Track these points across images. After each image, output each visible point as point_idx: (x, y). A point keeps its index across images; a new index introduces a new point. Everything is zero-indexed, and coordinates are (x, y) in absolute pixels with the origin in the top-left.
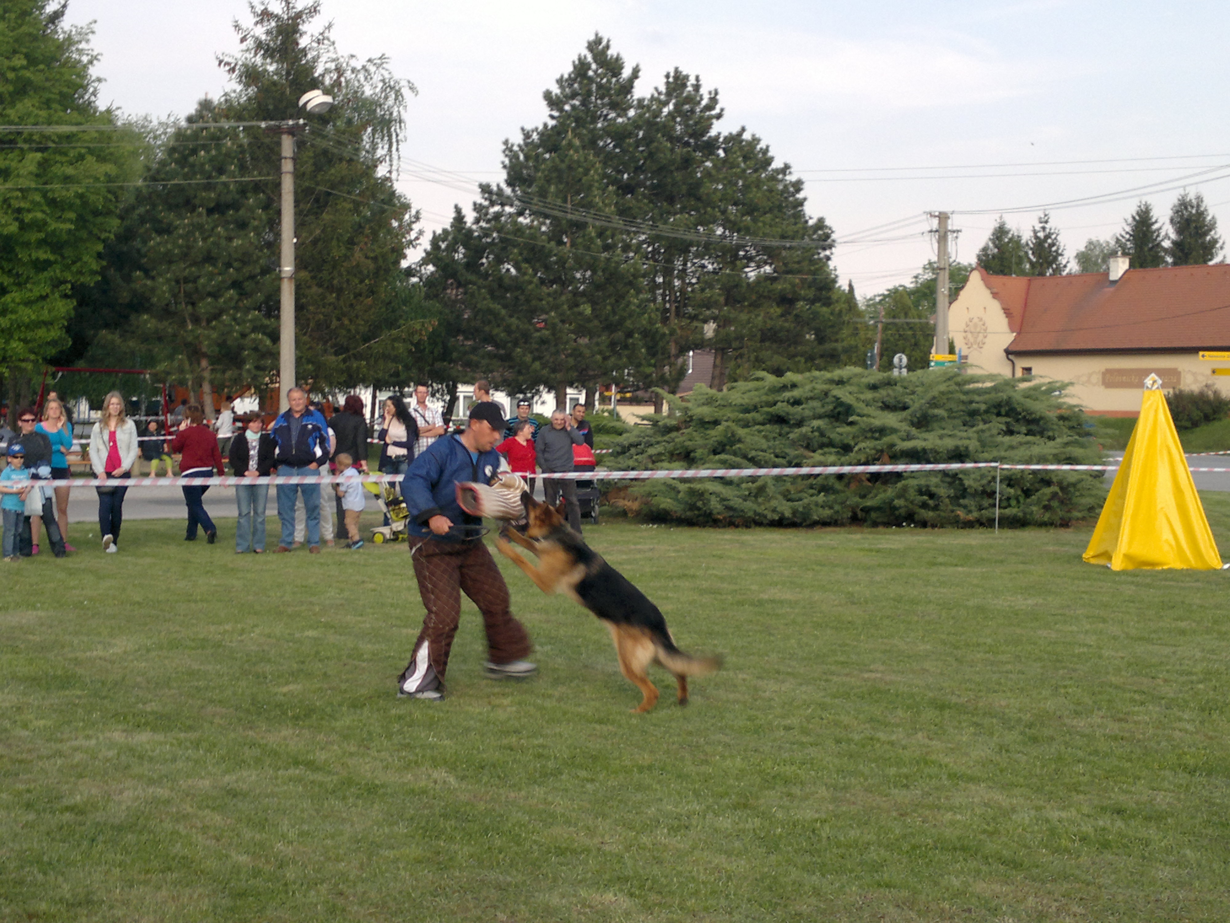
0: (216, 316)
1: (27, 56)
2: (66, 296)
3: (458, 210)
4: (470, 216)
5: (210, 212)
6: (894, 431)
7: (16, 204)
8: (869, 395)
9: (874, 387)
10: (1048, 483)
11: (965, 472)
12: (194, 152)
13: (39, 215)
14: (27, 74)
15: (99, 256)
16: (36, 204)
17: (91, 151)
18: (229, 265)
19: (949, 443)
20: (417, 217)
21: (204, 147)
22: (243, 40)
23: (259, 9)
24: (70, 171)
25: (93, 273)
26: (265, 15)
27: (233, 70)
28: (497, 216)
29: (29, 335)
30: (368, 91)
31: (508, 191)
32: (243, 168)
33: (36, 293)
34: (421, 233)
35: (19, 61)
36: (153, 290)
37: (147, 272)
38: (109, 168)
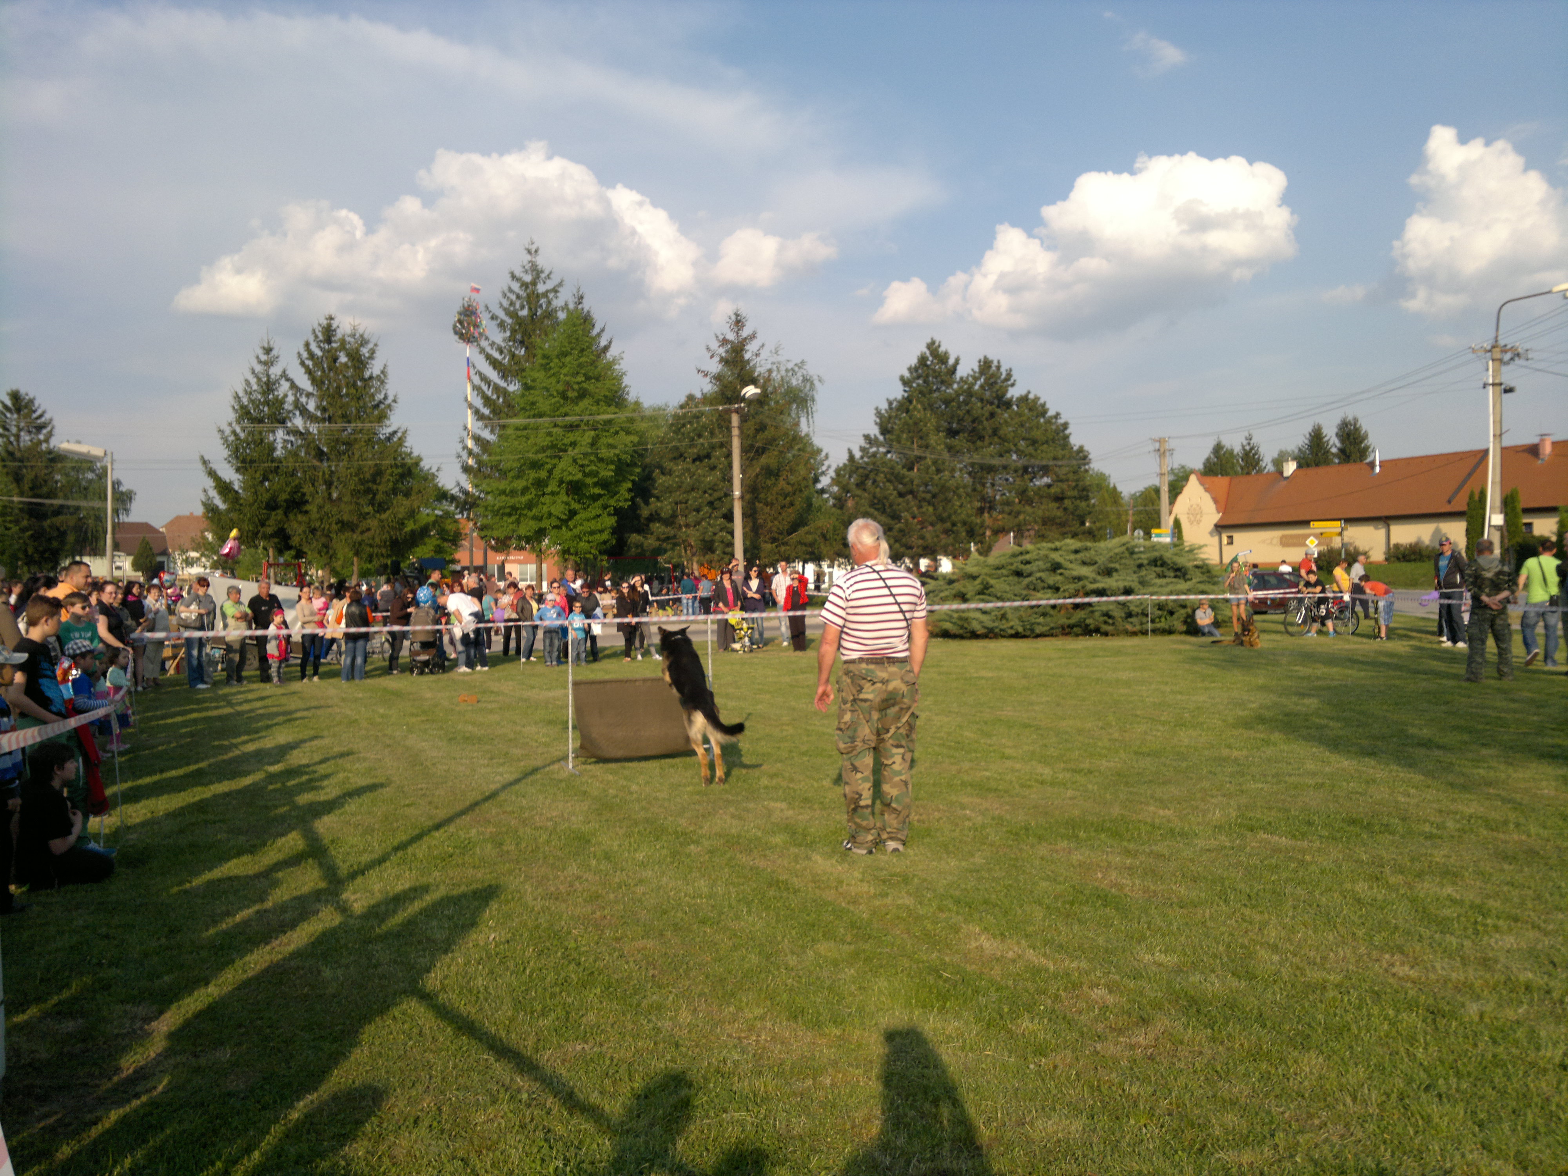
0: (698, 523)
1: (585, 375)
2: (609, 515)
3: (850, 452)
4: (858, 454)
5: (694, 461)
6: (1086, 578)
7: (580, 462)
8: (1072, 557)
9: (1076, 552)
10: (1184, 607)
11: (1130, 601)
12: (684, 425)
13: (594, 468)
14: (585, 385)
15: (630, 490)
16: (591, 461)
17: (622, 429)
18: (705, 492)
19: (1121, 585)
20: (827, 457)
21: (690, 423)
22: (712, 357)
23: (721, 338)
24: (611, 441)
25: (626, 500)
26: (725, 342)
27: (706, 375)
28: (874, 455)
29: (591, 538)
30: (794, 382)
31: (881, 438)
32: (712, 434)
33: (593, 514)
34: (829, 467)
35: (580, 378)
36: (661, 508)
37: (658, 498)
38: (635, 439)
